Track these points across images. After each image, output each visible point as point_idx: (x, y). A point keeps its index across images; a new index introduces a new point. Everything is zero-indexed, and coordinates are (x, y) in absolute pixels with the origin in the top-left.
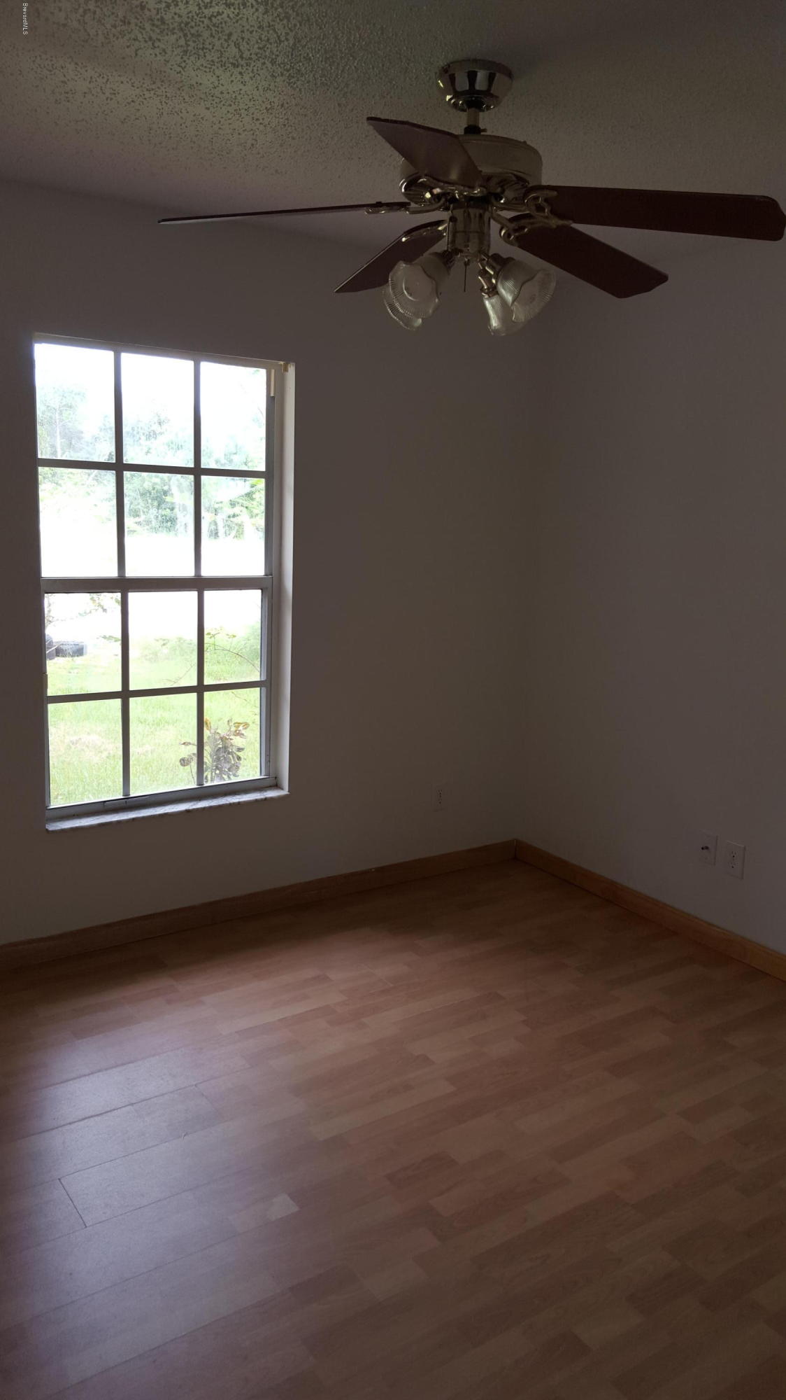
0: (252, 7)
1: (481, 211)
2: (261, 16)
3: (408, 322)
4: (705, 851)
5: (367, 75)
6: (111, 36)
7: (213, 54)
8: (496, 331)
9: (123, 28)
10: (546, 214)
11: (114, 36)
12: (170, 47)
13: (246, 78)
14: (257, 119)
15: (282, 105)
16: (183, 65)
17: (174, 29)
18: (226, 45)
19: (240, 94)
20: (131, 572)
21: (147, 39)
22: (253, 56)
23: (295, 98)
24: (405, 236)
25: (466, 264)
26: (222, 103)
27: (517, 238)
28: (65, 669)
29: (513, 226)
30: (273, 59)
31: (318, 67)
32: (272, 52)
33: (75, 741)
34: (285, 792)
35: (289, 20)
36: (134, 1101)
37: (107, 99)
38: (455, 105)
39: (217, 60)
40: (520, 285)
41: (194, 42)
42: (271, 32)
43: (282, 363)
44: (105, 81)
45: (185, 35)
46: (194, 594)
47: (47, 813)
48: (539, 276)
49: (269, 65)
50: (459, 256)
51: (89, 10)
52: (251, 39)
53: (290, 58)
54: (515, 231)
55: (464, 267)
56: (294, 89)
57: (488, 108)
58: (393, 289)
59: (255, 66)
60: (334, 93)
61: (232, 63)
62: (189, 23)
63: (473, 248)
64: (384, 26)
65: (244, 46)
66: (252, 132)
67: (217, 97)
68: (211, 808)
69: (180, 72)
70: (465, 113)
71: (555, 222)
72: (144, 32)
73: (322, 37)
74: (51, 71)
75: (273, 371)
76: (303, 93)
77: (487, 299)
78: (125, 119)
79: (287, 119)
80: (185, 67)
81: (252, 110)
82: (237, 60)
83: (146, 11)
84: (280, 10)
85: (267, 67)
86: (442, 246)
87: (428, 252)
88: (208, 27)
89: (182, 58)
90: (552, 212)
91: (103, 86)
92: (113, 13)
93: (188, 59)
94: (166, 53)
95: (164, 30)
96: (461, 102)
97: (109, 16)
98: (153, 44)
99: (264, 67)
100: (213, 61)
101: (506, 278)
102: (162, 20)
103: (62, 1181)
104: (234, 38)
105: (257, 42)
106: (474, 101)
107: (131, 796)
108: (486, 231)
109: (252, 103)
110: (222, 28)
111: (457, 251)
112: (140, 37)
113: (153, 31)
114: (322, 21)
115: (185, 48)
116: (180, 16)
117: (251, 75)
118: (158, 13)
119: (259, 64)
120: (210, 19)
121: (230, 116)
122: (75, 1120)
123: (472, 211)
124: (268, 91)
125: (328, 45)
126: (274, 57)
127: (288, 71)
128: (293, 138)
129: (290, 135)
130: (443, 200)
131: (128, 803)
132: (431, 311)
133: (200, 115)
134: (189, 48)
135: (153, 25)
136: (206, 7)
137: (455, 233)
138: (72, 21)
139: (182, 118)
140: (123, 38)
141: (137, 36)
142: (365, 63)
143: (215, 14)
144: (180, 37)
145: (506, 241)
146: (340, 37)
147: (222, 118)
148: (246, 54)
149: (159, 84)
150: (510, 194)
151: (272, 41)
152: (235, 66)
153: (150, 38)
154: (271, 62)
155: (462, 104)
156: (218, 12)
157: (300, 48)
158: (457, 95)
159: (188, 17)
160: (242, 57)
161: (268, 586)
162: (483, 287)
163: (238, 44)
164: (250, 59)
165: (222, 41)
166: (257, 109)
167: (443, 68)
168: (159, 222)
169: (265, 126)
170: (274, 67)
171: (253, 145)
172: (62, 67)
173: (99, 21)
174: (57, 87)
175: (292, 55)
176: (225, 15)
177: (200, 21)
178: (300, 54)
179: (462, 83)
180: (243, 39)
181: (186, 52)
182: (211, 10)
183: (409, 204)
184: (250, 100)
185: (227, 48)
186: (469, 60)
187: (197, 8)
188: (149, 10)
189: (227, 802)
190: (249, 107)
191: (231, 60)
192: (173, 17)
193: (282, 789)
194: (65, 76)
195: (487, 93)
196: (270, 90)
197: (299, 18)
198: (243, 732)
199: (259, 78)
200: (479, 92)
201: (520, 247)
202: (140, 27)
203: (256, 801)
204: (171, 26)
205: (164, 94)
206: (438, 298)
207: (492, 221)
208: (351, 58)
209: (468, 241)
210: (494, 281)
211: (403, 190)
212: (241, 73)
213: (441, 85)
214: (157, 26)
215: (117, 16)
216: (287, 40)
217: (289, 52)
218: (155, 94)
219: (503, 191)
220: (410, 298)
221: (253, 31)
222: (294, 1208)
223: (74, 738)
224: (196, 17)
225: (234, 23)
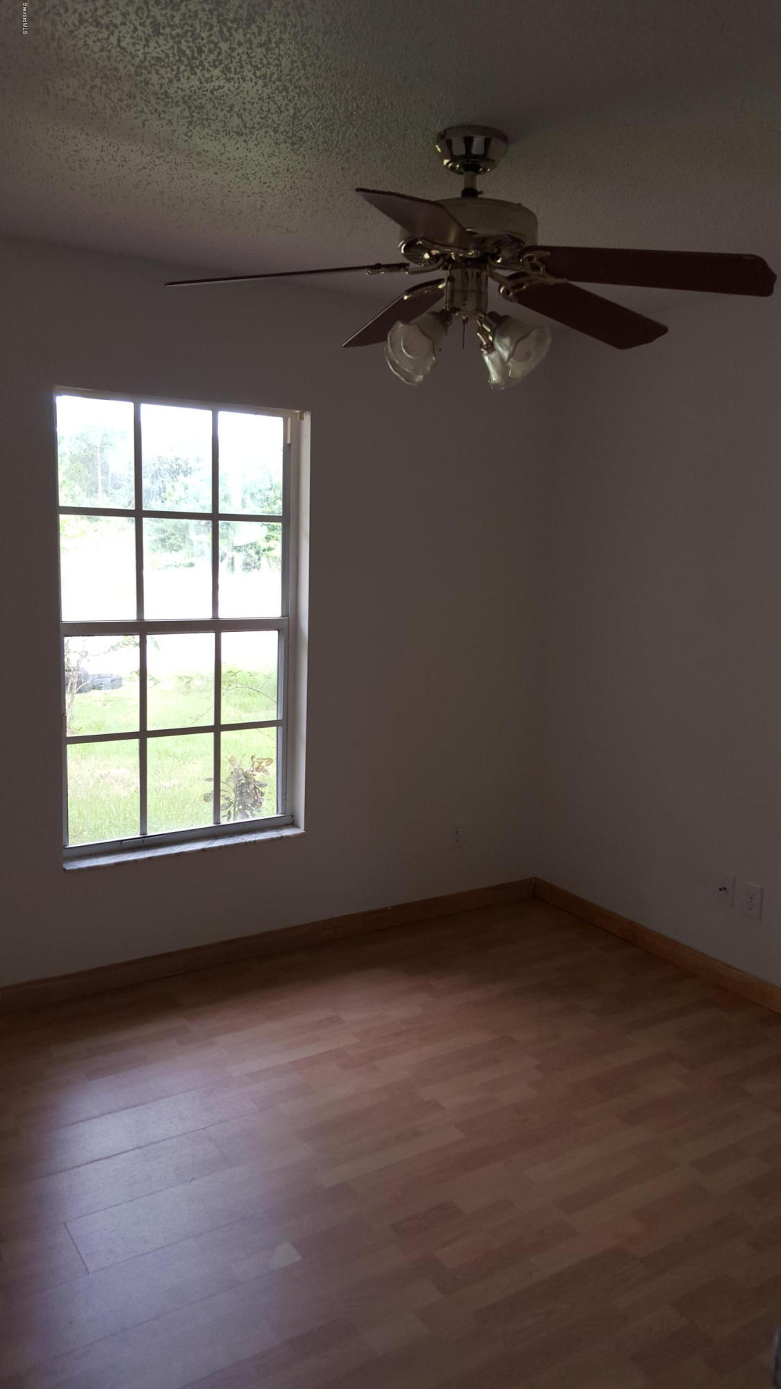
0: (251, 81)
1: (479, 271)
2: (260, 88)
3: (408, 377)
4: (723, 892)
5: (367, 141)
6: (118, 108)
7: (217, 124)
8: (496, 385)
9: (130, 102)
10: (542, 273)
11: (121, 108)
12: (175, 119)
13: (251, 145)
14: (265, 183)
15: (288, 170)
16: (190, 134)
17: (178, 101)
18: (229, 117)
19: (246, 160)
20: (149, 616)
21: (153, 112)
22: (256, 125)
23: (299, 163)
24: (406, 295)
25: (465, 322)
26: (230, 169)
27: (516, 295)
28: (100, 701)
29: (511, 283)
30: (275, 128)
31: (320, 135)
32: (273, 121)
33: (104, 775)
34: (301, 830)
35: (287, 92)
36: (143, 1144)
37: (119, 166)
38: (453, 168)
39: (221, 130)
40: (516, 343)
41: (198, 113)
42: (271, 103)
43: (298, 411)
44: (116, 148)
45: (190, 108)
46: (212, 636)
47: (65, 853)
48: (534, 334)
49: (272, 134)
50: (457, 314)
51: (96, 86)
52: (253, 109)
53: (292, 126)
54: (514, 288)
55: (462, 324)
56: (298, 155)
57: (485, 170)
58: (392, 347)
59: (258, 134)
60: (337, 158)
61: (236, 132)
62: (192, 96)
63: (471, 305)
64: (380, 97)
65: (246, 116)
66: (260, 195)
67: (225, 163)
68: (226, 846)
69: (187, 140)
70: (462, 176)
71: (552, 280)
72: (149, 105)
73: (320, 107)
74: (63, 141)
75: (289, 420)
76: (307, 159)
77: (486, 354)
78: (137, 184)
79: (294, 182)
80: (191, 136)
81: (258, 175)
82: (241, 129)
83: (150, 86)
84: (278, 83)
85: (270, 136)
86: (442, 305)
87: (427, 311)
88: (211, 99)
89: (188, 128)
90: (547, 270)
91: (115, 154)
92: (119, 89)
93: (194, 128)
94: (172, 123)
95: (168, 102)
96: (458, 166)
97: (115, 91)
98: (159, 116)
99: (267, 135)
100: (218, 131)
101: (503, 335)
102: (166, 94)
103: (68, 1225)
104: (236, 109)
105: (259, 113)
106: (471, 164)
107: (148, 835)
108: (483, 290)
109: (259, 167)
110: (224, 100)
111: (455, 310)
112: (146, 109)
113: (158, 104)
114: (319, 92)
115: (190, 119)
116: (182, 90)
117: (256, 142)
118: (161, 87)
119: (262, 132)
120: (212, 92)
121: (238, 180)
122: (84, 1163)
123: (469, 270)
124: (273, 157)
125: (327, 114)
126: (276, 125)
127: (290, 138)
128: (301, 200)
129: (298, 197)
130: (441, 260)
131: (145, 842)
132: (428, 369)
133: (209, 179)
134: (194, 119)
135: (158, 98)
136: (207, 82)
137: (453, 293)
138: (80, 96)
139: (192, 183)
140: (130, 110)
141: (143, 109)
142: (364, 130)
143: (216, 88)
144: (184, 109)
145: (506, 298)
146: (338, 107)
147: (231, 181)
148: (249, 124)
149: (167, 151)
150: (506, 253)
151: (272, 111)
152: (239, 134)
153: (156, 110)
154: (274, 130)
155: (459, 167)
156: (219, 86)
157: (300, 118)
158: (454, 159)
159: (191, 91)
160: (245, 126)
161: (285, 627)
162: (482, 343)
163: (241, 115)
164: (253, 128)
165: (225, 112)
166: (263, 173)
167: (439, 133)
168: (166, 285)
169: (273, 189)
170: (277, 135)
171: (262, 206)
172: (74, 137)
173: (106, 96)
174: (71, 156)
175: (293, 124)
176: (226, 89)
177: (203, 95)
178: (301, 124)
179: (460, 149)
180: (245, 110)
181: (191, 123)
182: (213, 84)
183: (408, 265)
184: (257, 165)
185: (230, 118)
186: (464, 126)
187: (198, 83)
188: (153, 85)
189: (243, 841)
190: (256, 172)
191: (235, 129)
192: (176, 92)
193: (298, 827)
194: (77, 145)
195: (484, 157)
196: (275, 156)
197: (297, 91)
198: (266, 768)
199: (263, 145)
200: (476, 156)
201: (520, 302)
202: (145, 100)
203: (272, 839)
204: (175, 100)
205: (174, 161)
206: (435, 356)
207: (489, 279)
208: (350, 126)
209: (466, 299)
210: (491, 338)
211: (403, 251)
212: (245, 141)
213: (439, 149)
214: (162, 100)
215: (123, 91)
216: (288, 110)
217: (290, 121)
218: (164, 161)
219: (499, 252)
220: (409, 356)
221: (254, 102)
222: (298, 1258)
223: (103, 773)
224: (198, 91)
225: (235, 96)
